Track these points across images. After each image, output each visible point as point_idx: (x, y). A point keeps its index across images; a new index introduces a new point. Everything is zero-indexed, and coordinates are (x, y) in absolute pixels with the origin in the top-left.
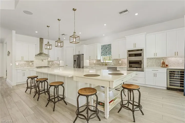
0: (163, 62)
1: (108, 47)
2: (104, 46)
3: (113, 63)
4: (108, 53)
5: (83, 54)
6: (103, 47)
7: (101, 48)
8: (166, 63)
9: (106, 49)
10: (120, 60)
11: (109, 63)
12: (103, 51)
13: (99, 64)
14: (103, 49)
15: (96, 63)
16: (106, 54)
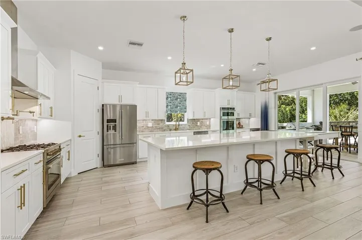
0: (239, 123)
1: (178, 97)
2: (171, 94)
3: (189, 126)
4: (179, 108)
6: (169, 96)
7: (165, 97)
8: (241, 124)
9: (176, 100)
10: (198, 121)
11: (181, 125)
12: (169, 104)
13: (162, 128)
14: (169, 99)
15: (152, 127)
16: (176, 109)
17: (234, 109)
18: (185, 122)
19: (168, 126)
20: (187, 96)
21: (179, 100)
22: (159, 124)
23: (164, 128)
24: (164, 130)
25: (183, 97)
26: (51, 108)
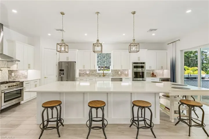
0: (153, 73)
1: (105, 56)
3: (112, 74)
4: (106, 63)
5: (75, 62)
8: (155, 74)
9: (104, 58)
10: (119, 71)
11: (107, 73)
13: (95, 75)
14: (99, 57)
15: (89, 74)
16: (104, 64)
17: (144, 63)
18: (110, 72)
19: (99, 73)
20: (111, 55)
21: (106, 58)
22: (93, 72)
23: (96, 75)
24: (96, 76)
25: (108, 56)
26: (29, 65)
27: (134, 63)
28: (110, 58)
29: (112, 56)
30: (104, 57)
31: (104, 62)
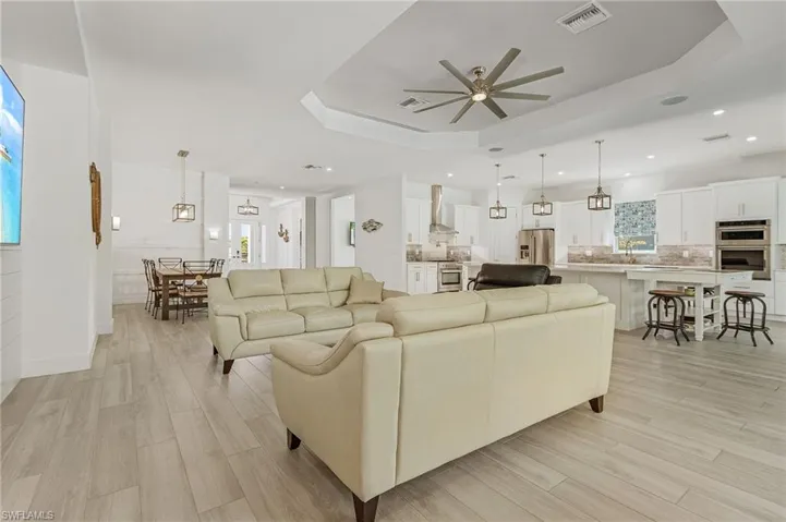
1: (639, 208)
3: (661, 257)
4: (639, 226)
5: (553, 230)
10: (685, 249)
11: (644, 256)
12: (620, 222)
13: (608, 259)
15: (593, 256)
16: (635, 230)
17: (763, 222)
19: (619, 256)
21: (640, 213)
22: (602, 253)
23: (612, 259)
25: (647, 208)
26: (472, 238)
27: (722, 224)
28: (653, 213)
29: (658, 206)
30: (636, 213)
31: (635, 226)
